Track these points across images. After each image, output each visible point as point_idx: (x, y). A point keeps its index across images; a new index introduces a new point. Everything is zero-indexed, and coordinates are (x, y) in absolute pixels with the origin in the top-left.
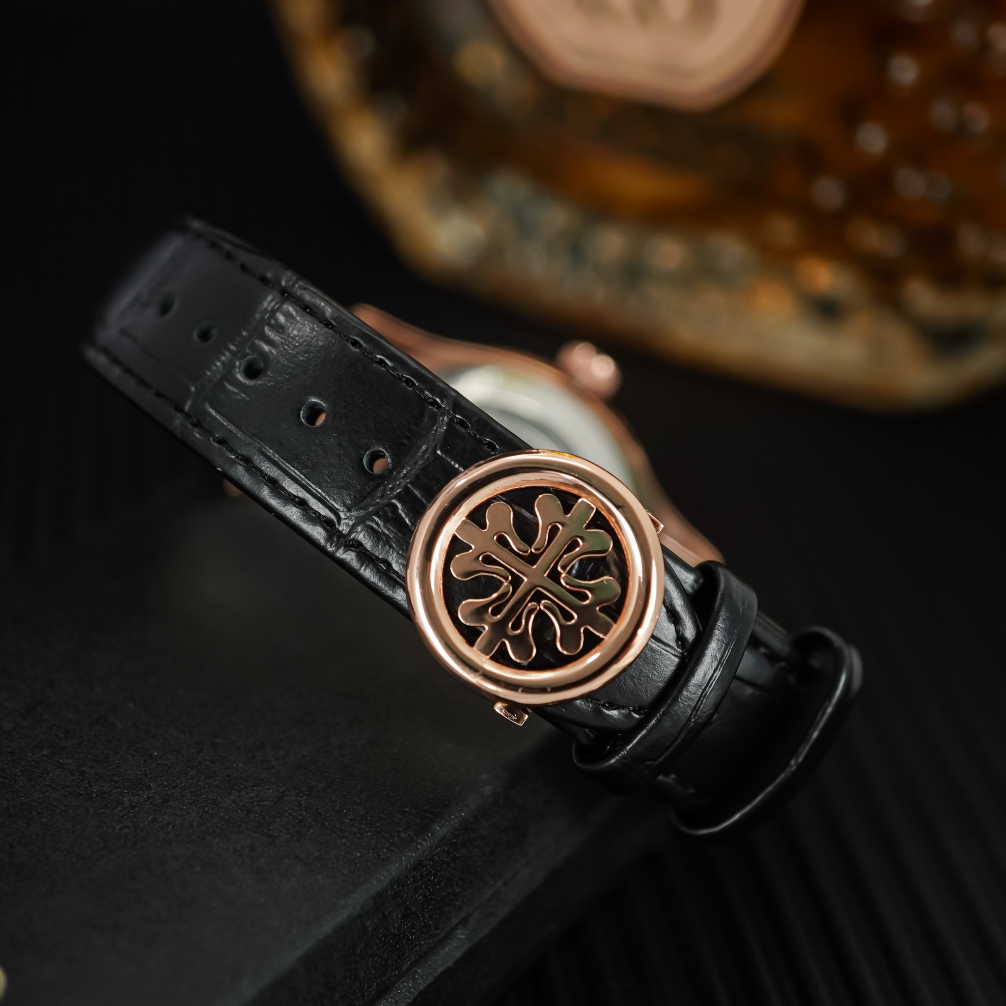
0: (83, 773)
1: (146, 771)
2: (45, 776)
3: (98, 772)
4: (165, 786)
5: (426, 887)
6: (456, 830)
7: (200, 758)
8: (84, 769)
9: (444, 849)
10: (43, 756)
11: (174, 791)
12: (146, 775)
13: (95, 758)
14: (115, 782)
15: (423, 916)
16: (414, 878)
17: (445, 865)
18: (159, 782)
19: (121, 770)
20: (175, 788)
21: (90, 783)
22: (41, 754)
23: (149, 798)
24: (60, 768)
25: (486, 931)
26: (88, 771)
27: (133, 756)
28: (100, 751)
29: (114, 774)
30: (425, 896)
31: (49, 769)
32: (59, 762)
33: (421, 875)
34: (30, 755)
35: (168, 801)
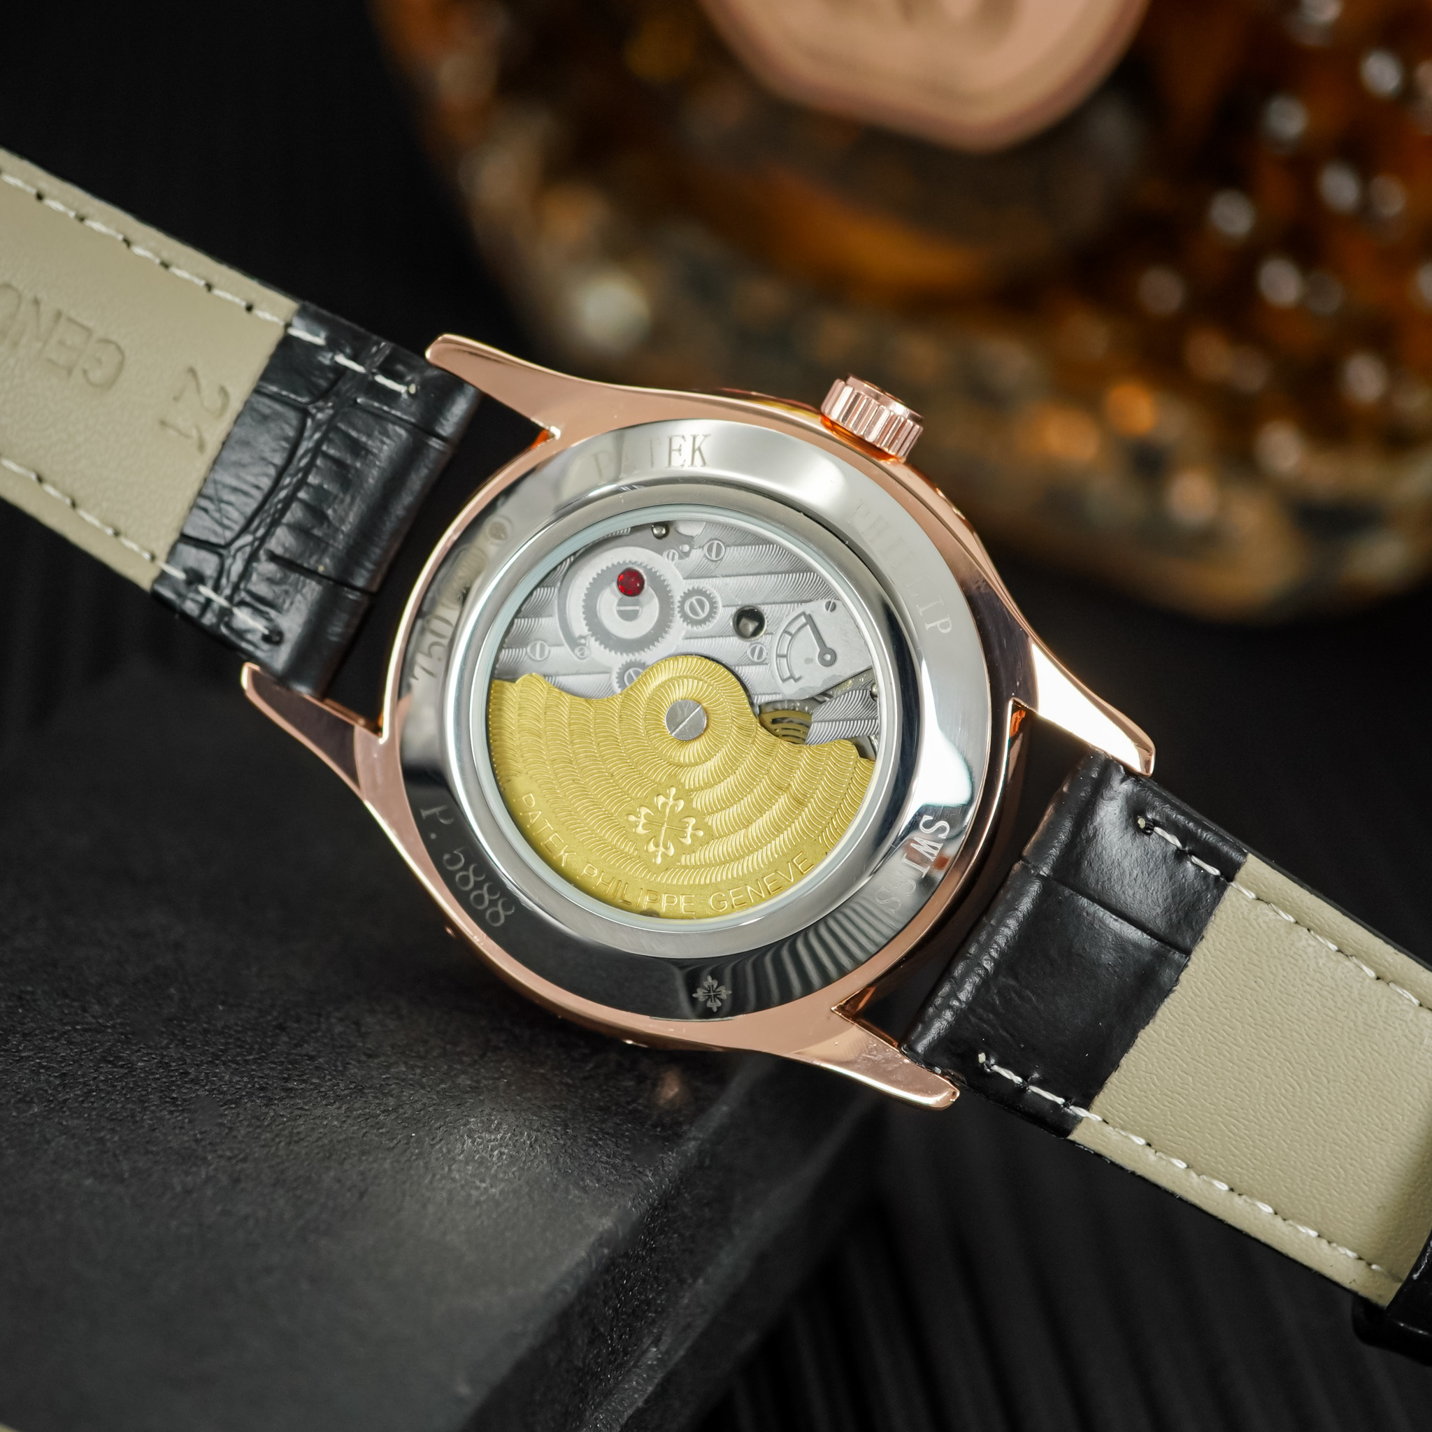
0: (101, 1141)
1: (195, 1135)
2: (46, 1147)
3: (125, 1138)
4: (230, 1158)
5: (618, 1296)
6: (655, 1209)
7: (272, 1114)
8: (102, 1134)
9: (641, 1238)
10: (35, 1115)
11: (245, 1166)
12: (197, 1141)
13: (114, 1117)
14: (152, 1152)
15: (612, 1339)
16: (605, 1285)
17: (640, 1261)
18: (220, 1152)
19: (158, 1135)
20: (244, 1160)
21: (115, 1156)
22: (31, 1112)
23: (209, 1179)
24: (65, 1134)
25: (682, 1353)
26: (108, 1137)
27: (171, 1112)
28: (119, 1106)
29: (148, 1142)
30: (616, 1310)
31: (49, 1136)
32: (61, 1124)
33: (613, 1280)
34: (14, 1114)
35: (237, 1181)
